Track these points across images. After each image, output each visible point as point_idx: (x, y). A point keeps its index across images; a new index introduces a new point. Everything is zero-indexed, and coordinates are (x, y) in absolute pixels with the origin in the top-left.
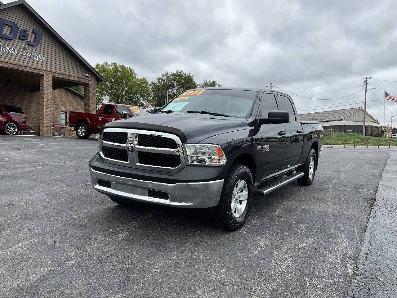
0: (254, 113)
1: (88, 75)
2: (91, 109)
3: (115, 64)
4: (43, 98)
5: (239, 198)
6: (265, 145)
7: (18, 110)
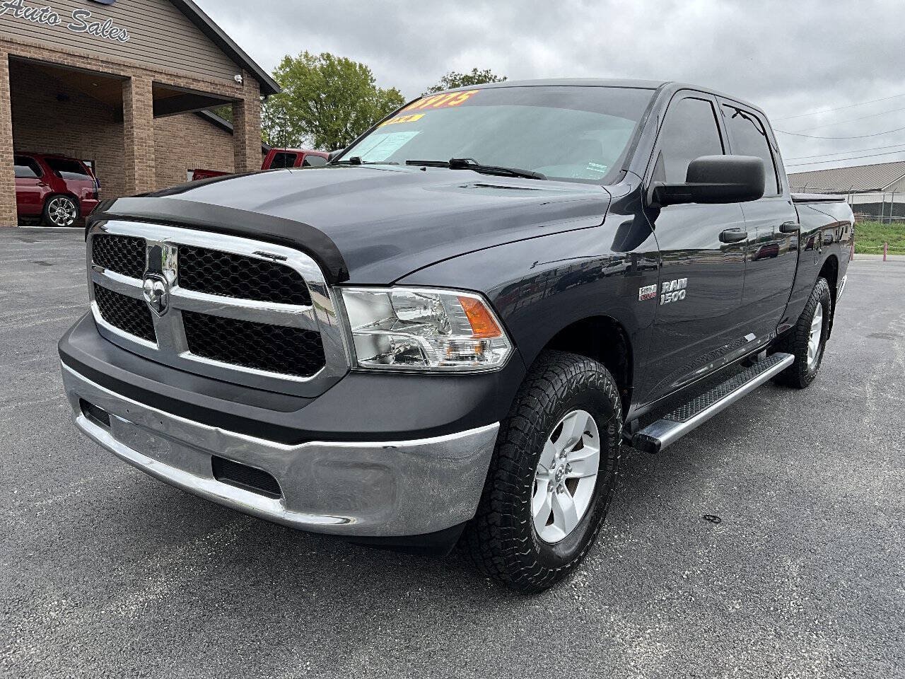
0: (637, 166)
1: (240, 77)
2: (248, 163)
3: (328, 56)
4: (131, 137)
5: (567, 471)
6: (669, 280)
7: (76, 167)
